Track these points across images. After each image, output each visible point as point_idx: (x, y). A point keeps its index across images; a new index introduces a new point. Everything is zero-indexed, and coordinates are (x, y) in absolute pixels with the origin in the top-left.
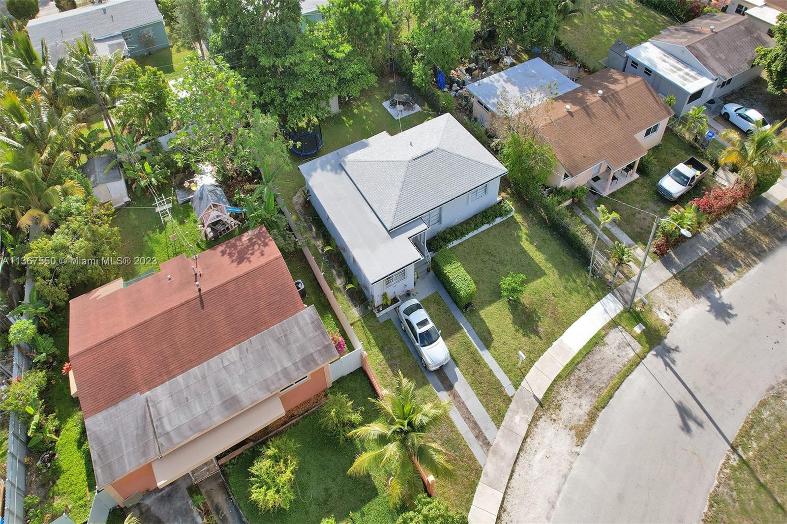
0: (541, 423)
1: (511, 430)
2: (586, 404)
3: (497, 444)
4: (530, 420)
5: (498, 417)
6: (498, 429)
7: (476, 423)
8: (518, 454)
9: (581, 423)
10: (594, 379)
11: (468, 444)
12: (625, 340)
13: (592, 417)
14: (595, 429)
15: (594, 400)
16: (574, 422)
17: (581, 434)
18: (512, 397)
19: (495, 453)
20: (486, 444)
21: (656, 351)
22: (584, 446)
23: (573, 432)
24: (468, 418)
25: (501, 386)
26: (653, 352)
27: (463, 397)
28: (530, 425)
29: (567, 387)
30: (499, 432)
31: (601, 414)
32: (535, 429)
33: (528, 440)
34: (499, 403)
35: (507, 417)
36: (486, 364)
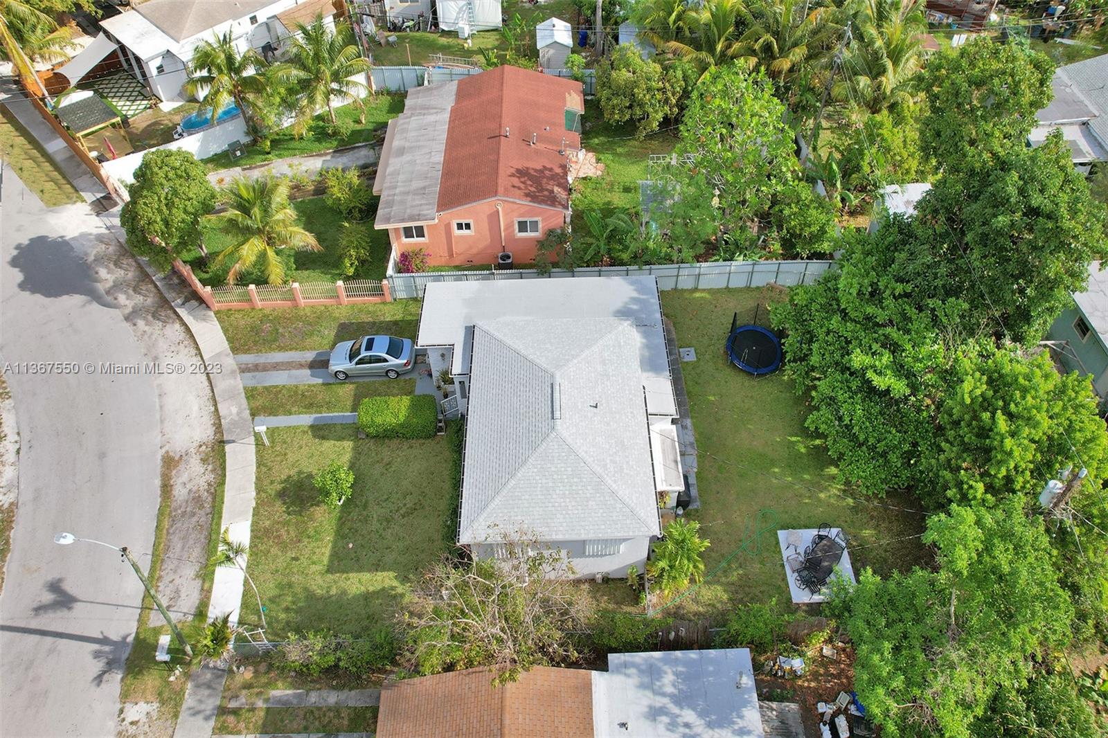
0: (210, 430)
1: (232, 396)
2: (180, 492)
3: (235, 378)
4: (222, 421)
5: (251, 394)
6: (245, 388)
7: (267, 370)
8: (213, 392)
9: (174, 472)
10: (186, 525)
11: (260, 354)
13: (166, 488)
14: (158, 482)
15: (174, 504)
16: (182, 466)
17: (170, 463)
18: (253, 419)
19: (233, 372)
20: (244, 370)
22: (160, 458)
23: (176, 458)
24: (275, 366)
26: (130, 638)
27: (294, 372)
28: (219, 417)
29: (209, 484)
30: (241, 386)
31: (159, 500)
32: (212, 422)
33: (213, 409)
34: (259, 402)
35: (244, 402)
36: (299, 414)
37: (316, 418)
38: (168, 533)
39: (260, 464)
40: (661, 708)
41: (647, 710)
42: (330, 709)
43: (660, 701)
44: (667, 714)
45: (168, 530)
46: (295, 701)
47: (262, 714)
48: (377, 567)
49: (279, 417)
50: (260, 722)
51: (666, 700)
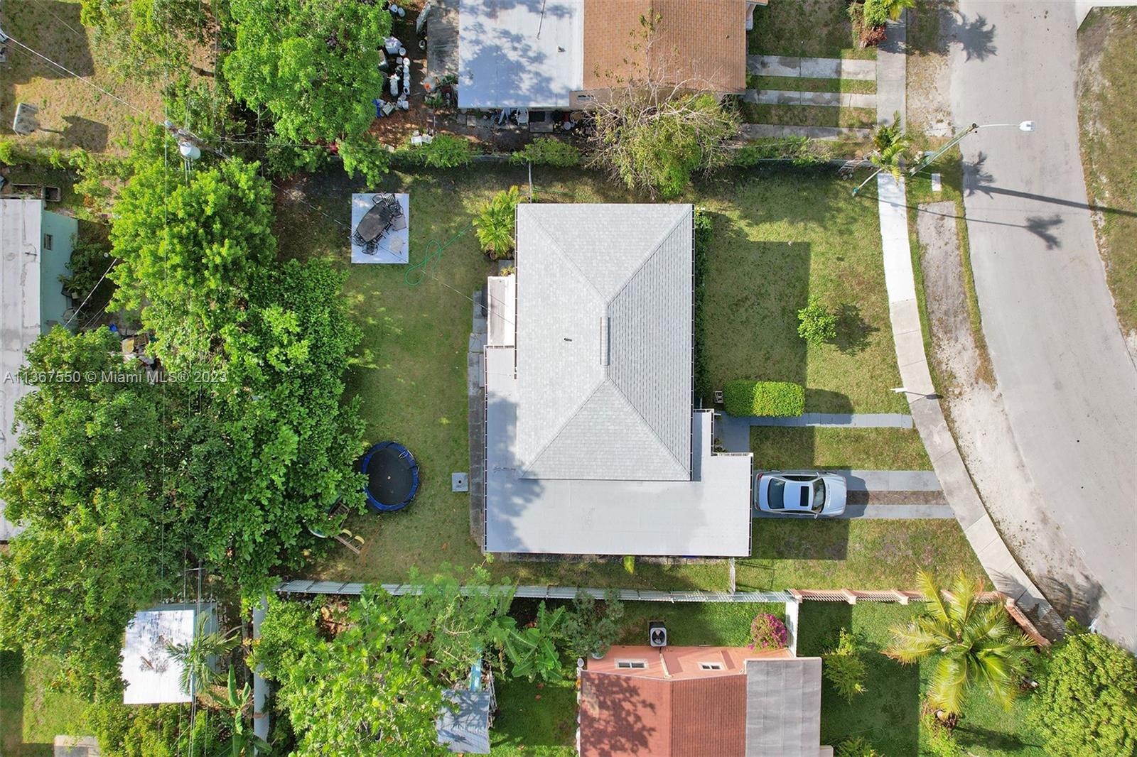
0: (955, 413)
1: (943, 456)
2: (966, 339)
3: (945, 483)
4: (945, 425)
5: (923, 461)
6: (933, 470)
7: (914, 493)
8: (966, 466)
9: (979, 363)
10: (950, 301)
11: (927, 518)
12: (937, 216)
13: (981, 345)
14: (992, 352)
15: (968, 325)
16: (973, 370)
17: (986, 375)
18: (914, 426)
19: (951, 492)
20: (939, 495)
21: (967, 188)
22: (998, 382)
23: (981, 381)
24: (906, 498)
25: (898, 430)
26: (967, 192)
27: (884, 488)
28: (950, 430)
29: (940, 346)
30: (937, 471)
31: (984, 331)
32: (956, 425)
33: (960, 442)
34: (912, 448)
35: (929, 450)
36: (867, 429)
37: (849, 422)
38: (965, 294)
39: (895, 366)
40: (533, 62)
41: (544, 61)
42: (787, 124)
43: (533, 67)
44: (529, 58)
45: (966, 297)
46: (817, 131)
47: (841, 122)
48: (764, 247)
49: (887, 426)
50: (841, 115)
51: (529, 68)
